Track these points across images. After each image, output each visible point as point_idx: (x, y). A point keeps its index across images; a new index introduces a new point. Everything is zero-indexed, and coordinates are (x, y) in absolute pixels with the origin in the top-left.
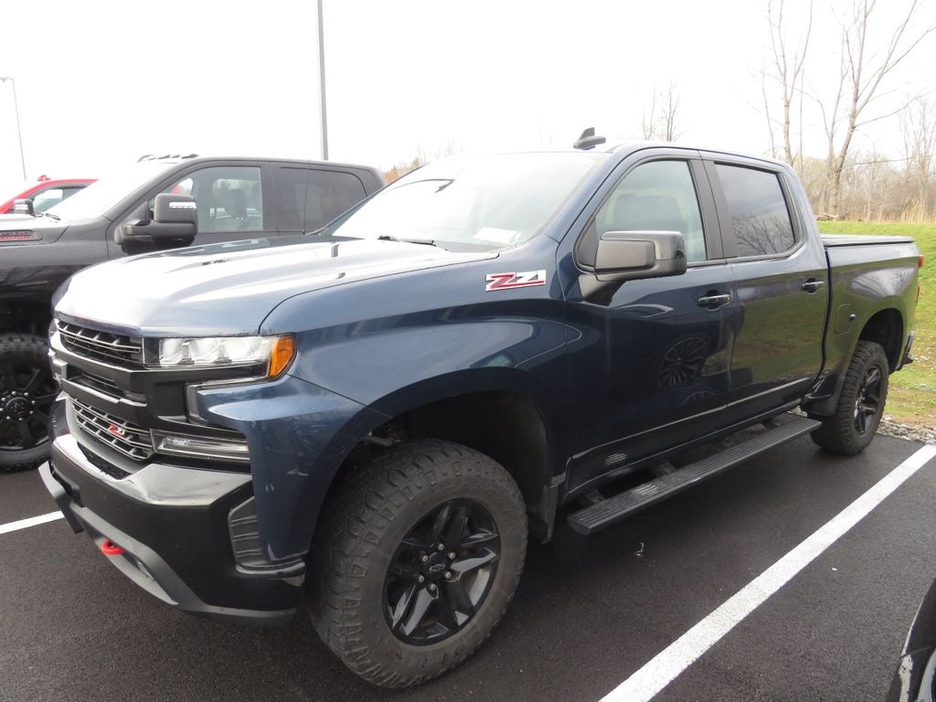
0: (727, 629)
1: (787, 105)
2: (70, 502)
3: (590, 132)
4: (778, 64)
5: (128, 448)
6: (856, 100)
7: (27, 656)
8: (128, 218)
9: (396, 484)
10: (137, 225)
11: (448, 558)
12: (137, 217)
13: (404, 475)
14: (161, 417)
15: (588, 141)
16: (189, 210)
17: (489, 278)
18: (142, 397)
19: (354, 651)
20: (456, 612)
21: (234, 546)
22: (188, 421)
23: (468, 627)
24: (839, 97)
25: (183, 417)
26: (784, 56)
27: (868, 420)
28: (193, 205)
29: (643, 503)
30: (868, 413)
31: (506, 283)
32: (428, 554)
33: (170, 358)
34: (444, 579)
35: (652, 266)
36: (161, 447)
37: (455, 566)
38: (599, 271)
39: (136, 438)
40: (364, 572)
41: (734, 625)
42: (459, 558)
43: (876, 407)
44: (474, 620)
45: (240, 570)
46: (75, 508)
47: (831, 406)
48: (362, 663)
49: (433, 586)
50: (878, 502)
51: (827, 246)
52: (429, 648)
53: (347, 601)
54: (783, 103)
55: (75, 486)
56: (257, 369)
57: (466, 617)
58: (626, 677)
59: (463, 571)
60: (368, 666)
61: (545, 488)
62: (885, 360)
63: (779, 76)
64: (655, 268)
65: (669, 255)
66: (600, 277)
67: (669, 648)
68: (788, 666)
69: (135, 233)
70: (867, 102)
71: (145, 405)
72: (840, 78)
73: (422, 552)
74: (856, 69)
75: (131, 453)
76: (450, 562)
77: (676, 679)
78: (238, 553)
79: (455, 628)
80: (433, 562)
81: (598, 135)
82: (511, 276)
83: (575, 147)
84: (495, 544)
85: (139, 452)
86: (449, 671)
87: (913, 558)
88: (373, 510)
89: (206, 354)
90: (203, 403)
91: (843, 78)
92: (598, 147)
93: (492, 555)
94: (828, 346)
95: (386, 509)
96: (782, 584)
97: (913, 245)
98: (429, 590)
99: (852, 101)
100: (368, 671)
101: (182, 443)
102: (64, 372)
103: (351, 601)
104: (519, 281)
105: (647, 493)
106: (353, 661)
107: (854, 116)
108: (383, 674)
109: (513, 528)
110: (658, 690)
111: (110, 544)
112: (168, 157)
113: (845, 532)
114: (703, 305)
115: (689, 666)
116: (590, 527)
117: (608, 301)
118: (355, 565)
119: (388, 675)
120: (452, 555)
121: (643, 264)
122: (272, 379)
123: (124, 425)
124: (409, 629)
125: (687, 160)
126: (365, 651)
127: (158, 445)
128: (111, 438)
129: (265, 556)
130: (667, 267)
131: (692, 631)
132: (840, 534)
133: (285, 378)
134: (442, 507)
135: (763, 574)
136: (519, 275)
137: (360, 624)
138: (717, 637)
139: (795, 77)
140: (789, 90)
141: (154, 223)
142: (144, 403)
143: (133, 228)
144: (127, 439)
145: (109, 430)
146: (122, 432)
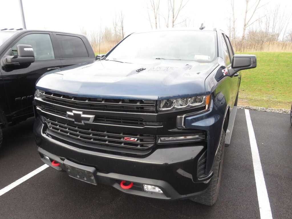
1: (156, 18)
4: (152, 6)
5: (137, 145)
6: (173, 18)
10: (13, 58)
14: (169, 130)
16: (31, 51)
21: (197, 172)
24: (169, 17)
25: (176, 129)
26: (154, 4)
36: (159, 142)
39: (142, 140)
46: (102, 174)
54: (155, 18)
63: (153, 10)
64: (251, 66)
66: (235, 69)
70: (176, 18)
71: (163, 126)
72: (168, 11)
74: (173, 8)
75: (139, 147)
78: (199, 174)
83: (200, 29)
85: (144, 146)
91: (169, 11)
99: (172, 18)
101: (169, 139)
105: (228, 132)
107: (173, 22)
121: (248, 65)
122: (207, 110)
123: (138, 136)
128: (121, 143)
139: (157, 10)
140: (156, 14)
141: (19, 57)
142: (162, 125)
143: (11, 59)
144: (139, 142)
145: (122, 140)
146: (135, 139)
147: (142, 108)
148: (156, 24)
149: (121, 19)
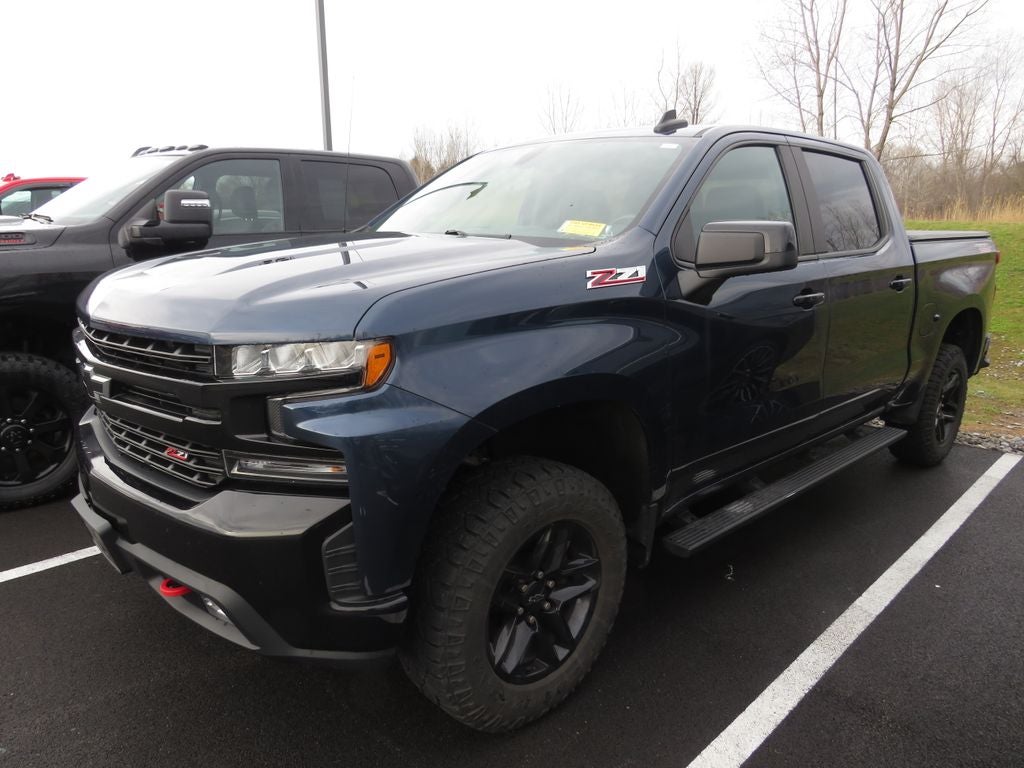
0: (838, 654)
1: (821, 95)
2: (116, 539)
3: (671, 115)
4: (810, 50)
5: (191, 473)
6: (893, 89)
7: (66, 716)
8: (133, 218)
9: (499, 505)
10: (146, 226)
11: (547, 588)
12: (144, 217)
13: (505, 495)
14: (238, 436)
15: (669, 125)
16: (203, 207)
17: (589, 274)
18: (213, 413)
19: (456, 693)
20: (556, 647)
21: (328, 580)
22: (268, 439)
23: (569, 662)
24: (875, 88)
25: (265, 436)
26: (816, 42)
27: (947, 428)
28: (206, 202)
29: (740, 521)
30: (947, 420)
31: (607, 280)
32: (527, 583)
33: (244, 367)
34: (543, 610)
35: (761, 260)
36: (235, 471)
37: (554, 595)
38: (700, 267)
39: (201, 461)
40: (468, 604)
41: (844, 649)
42: (558, 587)
43: (954, 414)
44: (575, 655)
45: (335, 607)
46: (125, 545)
47: (913, 414)
48: (464, 706)
49: (532, 618)
50: (968, 515)
51: (912, 241)
52: (531, 687)
53: (450, 637)
54: (815, 92)
55: (121, 520)
56: (352, 378)
57: (566, 652)
58: (742, 709)
59: (563, 600)
60: (469, 709)
61: (644, 507)
62: (965, 363)
63: (812, 64)
64: (765, 262)
65: (780, 248)
66: (702, 273)
67: (782, 676)
68: (909, 690)
69: (143, 234)
70: (905, 91)
71: (219, 423)
72: (876, 66)
73: (521, 581)
74: (893, 54)
75: (195, 479)
76: (549, 590)
77: (795, 709)
78: (332, 588)
79: (556, 664)
80: (532, 592)
81: (680, 117)
82: (611, 272)
83: (656, 131)
84: (594, 570)
85: (205, 477)
86: (552, 711)
87: (1016, 572)
88: (475, 535)
89: (286, 363)
90: (289, 420)
91: (879, 66)
92: (680, 131)
93: (591, 583)
94: (913, 349)
95: (489, 533)
96: (887, 603)
97: (989, 240)
98: (529, 624)
99: (889, 91)
100: (469, 714)
101: (260, 465)
102: (106, 390)
103: (455, 637)
104: (620, 278)
105: (741, 510)
106: (454, 704)
107: (891, 106)
108: (486, 717)
109: (613, 552)
110: (779, 722)
111: (172, 583)
112: (172, 148)
113: (940, 546)
114: (798, 304)
115: (806, 695)
116: (690, 548)
117: (707, 300)
118: (458, 598)
119: (491, 718)
120: (551, 584)
121: (751, 257)
122: (367, 389)
123: (187, 448)
124: (510, 666)
125: (774, 146)
126: (469, 692)
127: (231, 468)
128: (166, 463)
129: (361, 591)
130: (778, 261)
131: (803, 657)
132: (936, 549)
133: (385, 388)
134: (544, 531)
135: (864, 594)
136: (619, 271)
137: (463, 663)
138: (830, 663)
139: (829, 64)
140: (822, 78)
141: (164, 224)
142: (218, 420)
143: (140, 229)
144: (191, 464)
145: (165, 454)
146: (183, 455)
147: (192, 366)
148: (821, 114)
149: (693, 102)
